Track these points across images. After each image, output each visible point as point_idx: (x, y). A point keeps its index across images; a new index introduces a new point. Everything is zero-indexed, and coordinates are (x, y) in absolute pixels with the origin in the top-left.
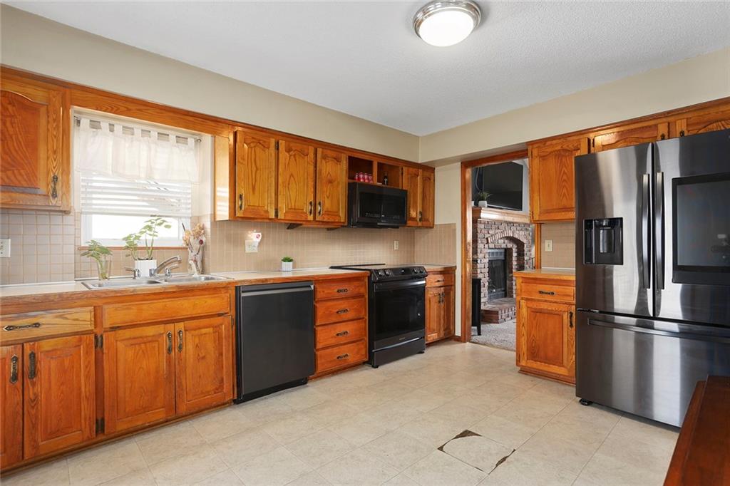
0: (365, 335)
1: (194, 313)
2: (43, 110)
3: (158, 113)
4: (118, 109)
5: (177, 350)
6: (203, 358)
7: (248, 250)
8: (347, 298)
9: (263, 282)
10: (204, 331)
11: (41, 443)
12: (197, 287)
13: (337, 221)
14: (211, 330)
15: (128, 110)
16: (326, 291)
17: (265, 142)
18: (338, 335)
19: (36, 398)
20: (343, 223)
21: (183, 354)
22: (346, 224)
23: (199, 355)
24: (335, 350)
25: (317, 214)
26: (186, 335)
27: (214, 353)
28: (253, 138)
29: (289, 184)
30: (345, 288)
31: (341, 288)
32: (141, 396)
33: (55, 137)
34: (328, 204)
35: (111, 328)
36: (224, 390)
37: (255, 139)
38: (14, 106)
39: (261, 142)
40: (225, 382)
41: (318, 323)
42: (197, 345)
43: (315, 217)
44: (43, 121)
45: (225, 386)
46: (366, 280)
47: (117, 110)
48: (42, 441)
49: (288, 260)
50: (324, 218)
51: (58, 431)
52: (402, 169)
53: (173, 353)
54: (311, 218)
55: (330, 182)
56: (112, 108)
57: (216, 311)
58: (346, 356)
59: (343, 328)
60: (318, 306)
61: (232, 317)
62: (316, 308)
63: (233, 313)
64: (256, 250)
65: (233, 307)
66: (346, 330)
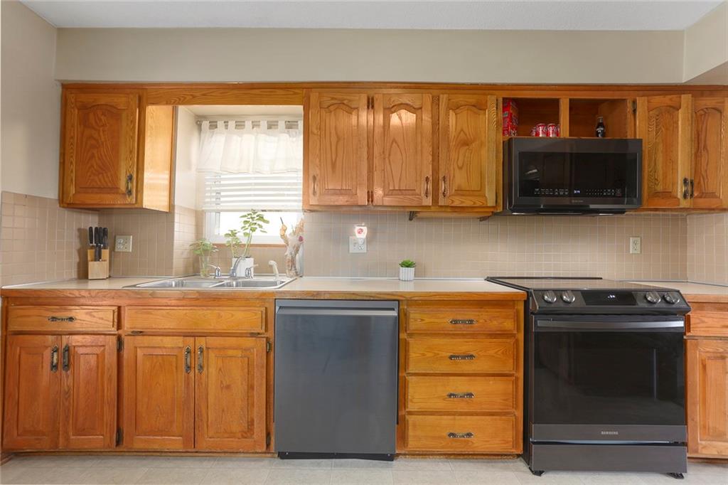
0: (516, 408)
1: (221, 327)
2: (124, 115)
3: (221, 93)
4: (185, 98)
5: (197, 371)
6: (228, 387)
7: (352, 249)
8: (474, 335)
9: (313, 295)
10: (230, 352)
11: (72, 437)
12: (222, 295)
13: (478, 204)
14: (239, 353)
15: (194, 97)
16: (427, 320)
17: (350, 101)
18: (450, 395)
19: (69, 390)
20: (493, 207)
21: (204, 376)
22: (500, 209)
23: (222, 382)
24: (446, 420)
25: (441, 196)
26: (208, 354)
27: (242, 384)
28: (333, 99)
29: (389, 155)
30: (467, 318)
31: (459, 317)
32: (158, 416)
33: (132, 137)
34: (459, 179)
35: (133, 332)
36: (255, 436)
37: (336, 99)
38: (105, 116)
39: (345, 102)
40: (255, 423)
41: (411, 369)
42: (220, 369)
43: (435, 200)
44: (124, 124)
45: (255, 430)
46: (521, 307)
47: (184, 100)
48: (73, 435)
49: (407, 265)
50: (453, 202)
51: (84, 429)
52: (634, 102)
53: (192, 374)
54: (428, 201)
55: (466, 144)
56: (180, 100)
57: (246, 328)
58: (469, 435)
59: (460, 385)
60: (411, 341)
61: (268, 339)
62: (407, 344)
63: (270, 334)
64: (364, 249)
65: (271, 326)
66: (471, 390)
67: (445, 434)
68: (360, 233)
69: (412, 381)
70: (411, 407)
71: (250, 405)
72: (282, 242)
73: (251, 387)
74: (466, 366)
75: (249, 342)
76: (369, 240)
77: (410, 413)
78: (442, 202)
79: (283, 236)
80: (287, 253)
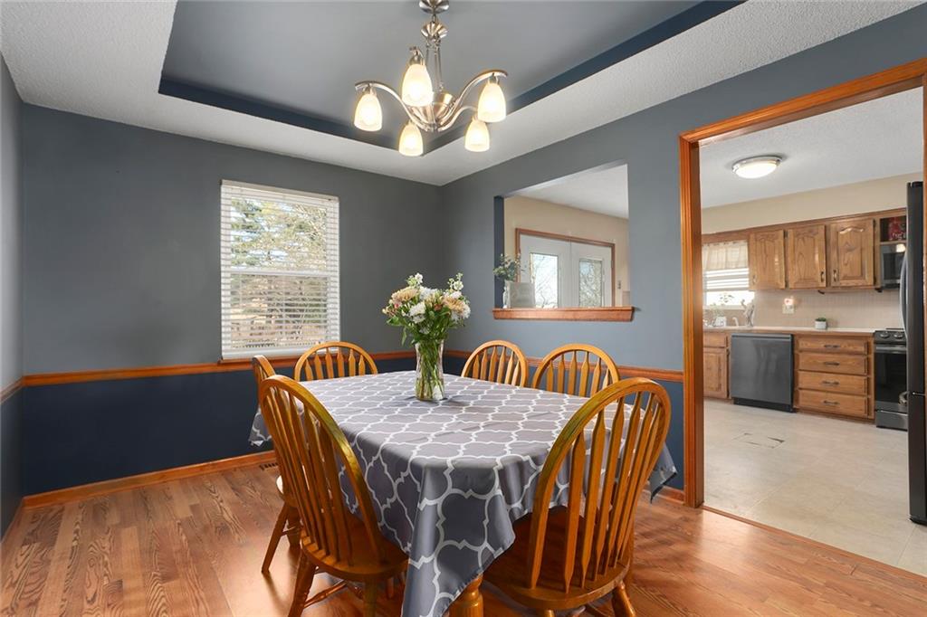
8: (838, 353)
9: (748, 331)
16: (809, 345)
17: (773, 235)
18: (825, 382)
20: (871, 285)
22: (878, 287)
24: (822, 394)
25: (832, 281)
30: (835, 344)
31: (828, 344)
34: (845, 271)
36: (722, 391)
39: (770, 236)
41: (801, 368)
43: (828, 284)
46: (871, 341)
49: (820, 320)
50: (841, 283)
54: (823, 284)
55: (849, 250)
57: (717, 344)
58: (836, 403)
59: (831, 378)
60: (801, 354)
61: (728, 350)
62: (798, 355)
63: (729, 347)
64: (792, 310)
65: (729, 344)
66: (837, 380)
67: (822, 401)
68: (789, 302)
69: (801, 373)
70: (800, 385)
71: (720, 377)
72: (742, 308)
73: (720, 370)
74: (834, 368)
75: (719, 350)
76: (795, 307)
77: (801, 389)
78: (833, 284)
79: (743, 304)
80: (745, 313)
